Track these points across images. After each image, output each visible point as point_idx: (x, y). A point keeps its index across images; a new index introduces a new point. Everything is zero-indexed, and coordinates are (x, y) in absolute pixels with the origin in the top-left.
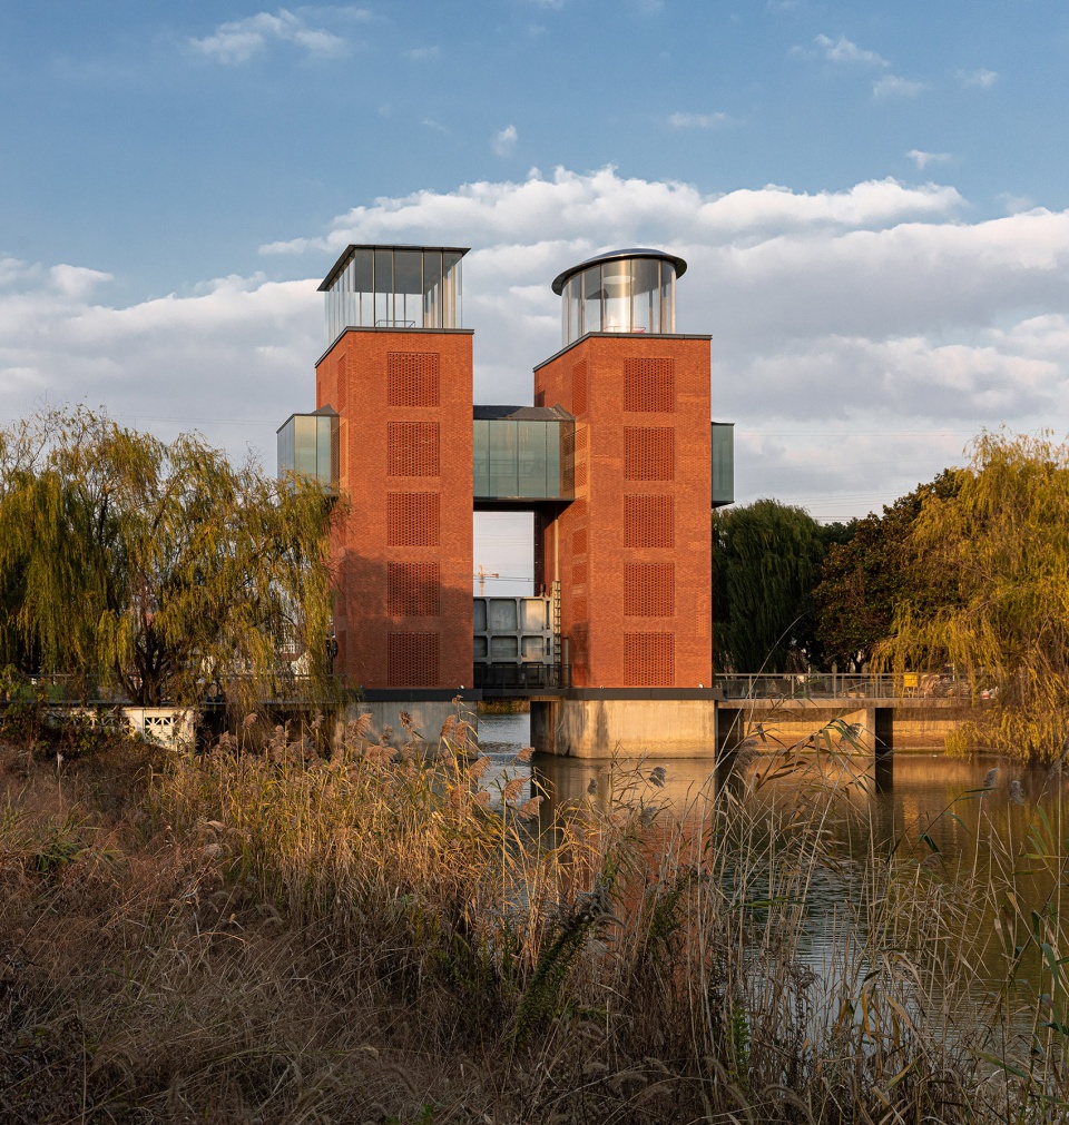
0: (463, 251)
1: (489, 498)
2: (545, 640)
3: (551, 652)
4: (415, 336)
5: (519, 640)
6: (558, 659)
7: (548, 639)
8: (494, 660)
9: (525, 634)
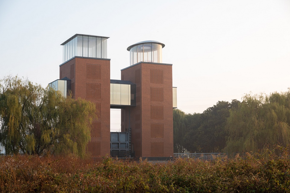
0: (107, 38)
1: (113, 105)
2: (126, 144)
3: (128, 147)
4: (94, 60)
5: (120, 144)
6: (130, 149)
7: (127, 144)
8: (113, 149)
9: (121, 142)
